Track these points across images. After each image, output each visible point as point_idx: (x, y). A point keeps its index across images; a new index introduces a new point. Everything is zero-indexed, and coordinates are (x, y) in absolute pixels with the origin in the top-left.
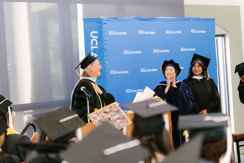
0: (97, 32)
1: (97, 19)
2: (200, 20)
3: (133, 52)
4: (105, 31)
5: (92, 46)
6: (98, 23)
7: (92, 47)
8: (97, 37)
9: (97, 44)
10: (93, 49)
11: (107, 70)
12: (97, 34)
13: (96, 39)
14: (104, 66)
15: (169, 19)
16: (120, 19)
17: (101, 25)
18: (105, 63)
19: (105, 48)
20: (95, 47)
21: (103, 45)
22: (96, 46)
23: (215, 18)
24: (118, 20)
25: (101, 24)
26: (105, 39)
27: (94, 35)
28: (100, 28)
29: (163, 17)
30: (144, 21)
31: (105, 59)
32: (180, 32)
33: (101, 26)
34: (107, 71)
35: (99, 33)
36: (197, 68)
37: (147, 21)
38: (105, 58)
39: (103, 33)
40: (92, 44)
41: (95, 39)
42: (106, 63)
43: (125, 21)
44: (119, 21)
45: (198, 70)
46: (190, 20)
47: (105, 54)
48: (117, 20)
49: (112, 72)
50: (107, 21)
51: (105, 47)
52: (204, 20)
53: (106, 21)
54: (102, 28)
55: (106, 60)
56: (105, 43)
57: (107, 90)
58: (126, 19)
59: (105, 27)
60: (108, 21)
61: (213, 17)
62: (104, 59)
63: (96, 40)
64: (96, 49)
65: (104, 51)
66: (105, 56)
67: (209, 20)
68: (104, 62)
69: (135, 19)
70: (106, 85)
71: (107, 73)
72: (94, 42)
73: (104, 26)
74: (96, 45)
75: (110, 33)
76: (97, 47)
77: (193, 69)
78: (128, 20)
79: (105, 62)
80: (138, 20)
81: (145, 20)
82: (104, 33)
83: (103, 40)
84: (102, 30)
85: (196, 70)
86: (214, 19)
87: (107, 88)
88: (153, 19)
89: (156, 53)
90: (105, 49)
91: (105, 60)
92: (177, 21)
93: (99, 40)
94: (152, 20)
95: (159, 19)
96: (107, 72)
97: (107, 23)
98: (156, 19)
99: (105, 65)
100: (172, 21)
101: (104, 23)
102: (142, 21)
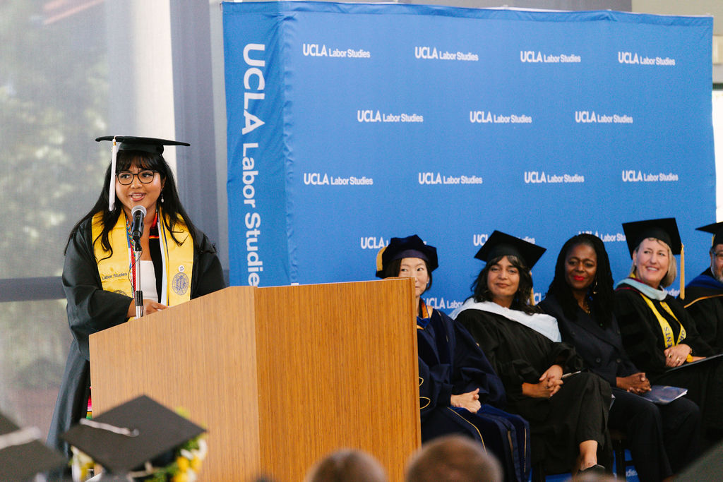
0: (261, 47)
1: (264, 5)
2: (653, 24)
3: (391, 116)
4: (287, 45)
5: (248, 91)
6: (266, 16)
7: (248, 96)
8: (262, 63)
9: (262, 86)
10: (250, 100)
11: (291, 171)
12: (262, 51)
13: (260, 68)
14: (284, 156)
15: (534, 14)
16: (347, 7)
17: (275, 23)
18: (286, 149)
19: (287, 99)
20: (255, 96)
21: (279, 89)
22: (261, 92)
23: (713, 16)
24: (339, 8)
25: (274, 19)
26: (286, 69)
27: (253, 55)
28: (271, 35)
29: (509, 6)
30: (437, 17)
31: (286, 135)
32: (575, 59)
33: (276, 28)
34: (291, 175)
35: (267, 49)
36: (505, 274)
37: (449, 19)
38: (285, 132)
39: (281, 49)
40: (247, 86)
41: (255, 67)
42: (290, 149)
43: (366, 13)
44: (343, 12)
45: (507, 282)
46: (615, 21)
47: (286, 119)
48: (335, 9)
49: (309, 179)
50: (298, 10)
51: (287, 95)
52: (672, 24)
53: (295, 12)
54: (279, 33)
55: (290, 138)
56: (287, 81)
57: (290, 236)
58: (371, 7)
59: (290, 32)
60: (300, 13)
61: (708, 15)
62: (283, 135)
63: (260, 73)
64: (257, 101)
65: (285, 109)
66: (287, 124)
67: (688, 25)
68: (283, 144)
69: (405, 9)
70: (287, 218)
71: (291, 181)
72: (254, 79)
73: (286, 26)
74: (259, 89)
75: (309, 50)
76: (262, 96)
77: (493, 275)
78: (377, 10)
79: (288, 146)
80: (414, 14)
81: (440, 13)
82: (286, 50)
83: (279, 72)
84: (277, 42)
85: (500, 279)
86: (710, 19)
87: (291, 231)
88: (471, 10)
89: (479, 124)
90: (288, 104)
91: (285, 139)
92: (565, 21)
93: (267, 72)
94: (470, 14)
95: (495, 13)
96: (291, 178)
97: (295, 17)
98: (483, 13)
99: (286, 153)
100: (543, 20)
101: (285, 17)
102: (428, 17)
